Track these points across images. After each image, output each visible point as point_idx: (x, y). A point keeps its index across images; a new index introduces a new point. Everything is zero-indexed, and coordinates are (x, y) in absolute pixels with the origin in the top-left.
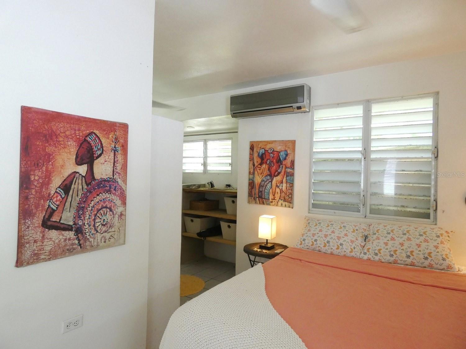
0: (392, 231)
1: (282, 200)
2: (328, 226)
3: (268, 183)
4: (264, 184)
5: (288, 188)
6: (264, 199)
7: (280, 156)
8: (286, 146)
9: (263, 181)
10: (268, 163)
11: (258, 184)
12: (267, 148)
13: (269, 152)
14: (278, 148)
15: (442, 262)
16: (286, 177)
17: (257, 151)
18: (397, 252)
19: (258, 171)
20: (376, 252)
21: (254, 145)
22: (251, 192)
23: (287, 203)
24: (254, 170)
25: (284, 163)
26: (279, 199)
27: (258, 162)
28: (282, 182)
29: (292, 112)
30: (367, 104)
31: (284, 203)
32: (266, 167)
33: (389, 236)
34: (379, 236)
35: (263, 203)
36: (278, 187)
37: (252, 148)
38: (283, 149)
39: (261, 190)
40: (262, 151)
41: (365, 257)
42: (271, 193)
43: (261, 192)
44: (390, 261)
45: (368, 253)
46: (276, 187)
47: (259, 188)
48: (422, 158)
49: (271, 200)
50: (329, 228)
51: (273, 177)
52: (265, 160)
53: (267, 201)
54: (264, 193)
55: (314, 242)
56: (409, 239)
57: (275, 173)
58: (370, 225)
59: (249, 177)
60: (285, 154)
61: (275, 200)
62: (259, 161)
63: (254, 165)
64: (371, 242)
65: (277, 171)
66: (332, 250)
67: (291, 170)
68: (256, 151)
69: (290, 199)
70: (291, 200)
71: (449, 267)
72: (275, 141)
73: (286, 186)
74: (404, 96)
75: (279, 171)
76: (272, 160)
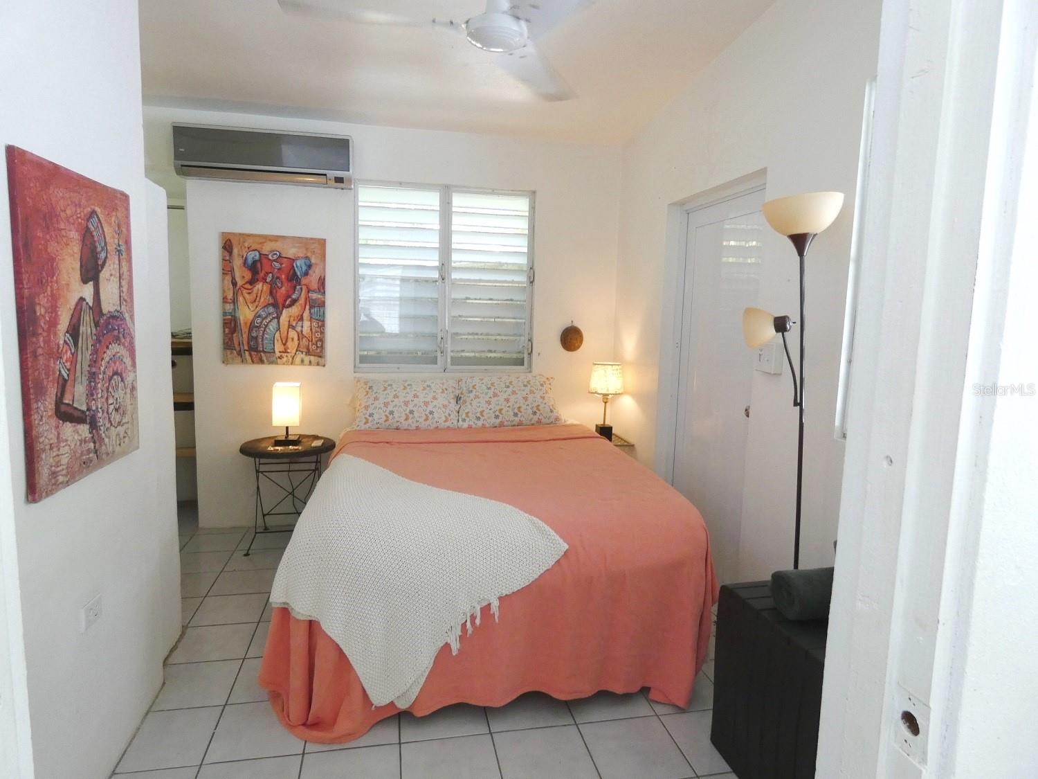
0: (492, 384)
1: (302, 352)
2: (385, 389)
3: (270, 321)
4: (261, 323)
5: (313, 331)
6: (263, 354)
7: (296, 269)
8: (307, 249)
9: (259, 316)
10: (269, 279)
11: (246, 323)
12: (266, 249)
13: (270, 257)
14: (291, 252)
15: (550, 414)
16: (310, 310)
17: (241, 253)
18: (503, 412)
19: (247, 296)
20: (478, 415)
21: (232, 241)
22: (231, 339)
23: (312, 358)
24: (235, 294)
25: (304, 281)
26: (297, 351)
27: (243, 277)
28: (301, 319)
29: (325, 185)
30: (446, 192)
31: (307, 359)
32: (265, 288)
33: (491, 393)
34: (477, 393)
35: (262, 362)
36: (294, 328)
37: (227, 247)
38: (301, 255)
39: (254, 334)
40: (253, 256)
41: (465, 425)
42: (278, 340)
43: (256, 338)
44: (496, 425)
45: (468, 419)
46: (289, 328)
47: (250, 330)
48: (513, 282)
49: (278, 354)
50: (408, 390)
51: (281, 309)
52: (262, 275)
53: (270, 357)
54: (262, 341)
55: (389, 415)
56: (514, 393)
57: (285, 301)
58: (459, 381)
59: (224, 309)
60: (305, 264)
61: (288, 352)
62: (248, 276)
63: (234, 284)
64: (468, 404)
65: (290, 297)
66: (418, 424)
67: (319, 296)
68: (239, 255)
69: (319, 351)
70: (321, 352)
71: (557, 419)
72: (283, 237)
73: (311, 326)
74: (496, 190)
75: (294, 297)
76: (278, 275)
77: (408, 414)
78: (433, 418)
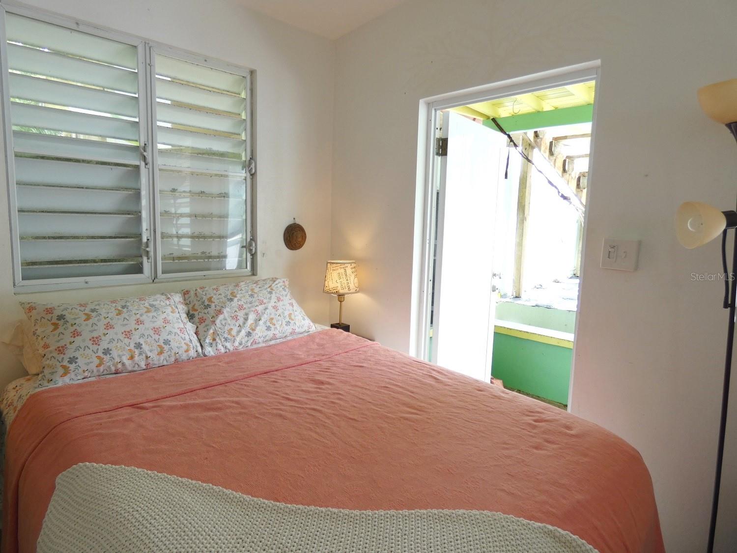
77: (102, 356)
78: (171, 349)
